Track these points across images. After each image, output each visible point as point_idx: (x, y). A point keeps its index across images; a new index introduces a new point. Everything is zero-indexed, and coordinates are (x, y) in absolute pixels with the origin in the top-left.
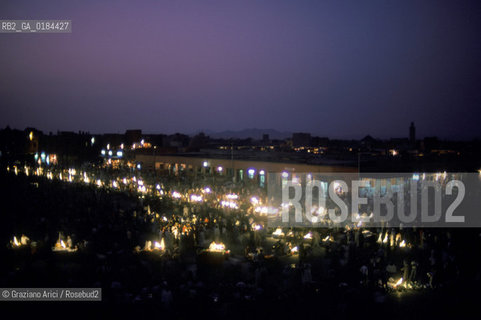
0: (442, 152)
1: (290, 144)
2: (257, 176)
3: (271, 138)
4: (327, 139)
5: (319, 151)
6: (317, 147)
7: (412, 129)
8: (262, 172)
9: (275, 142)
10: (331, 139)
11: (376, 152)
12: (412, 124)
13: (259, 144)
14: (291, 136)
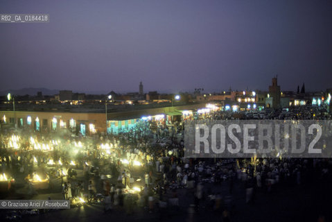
0: (160, 101)
1: (57, 98)
2: (34, 122)
3: (43, 94)
4: (84, 94)
5: (79, 103)
6: (77, 100)
7: (141, 86)
8: (37, 120)
9: (47, 97)
10: (86, 94)
11: (118, 102)
12: (141, 83)
13: (34, 99)
14: (59, 93)
